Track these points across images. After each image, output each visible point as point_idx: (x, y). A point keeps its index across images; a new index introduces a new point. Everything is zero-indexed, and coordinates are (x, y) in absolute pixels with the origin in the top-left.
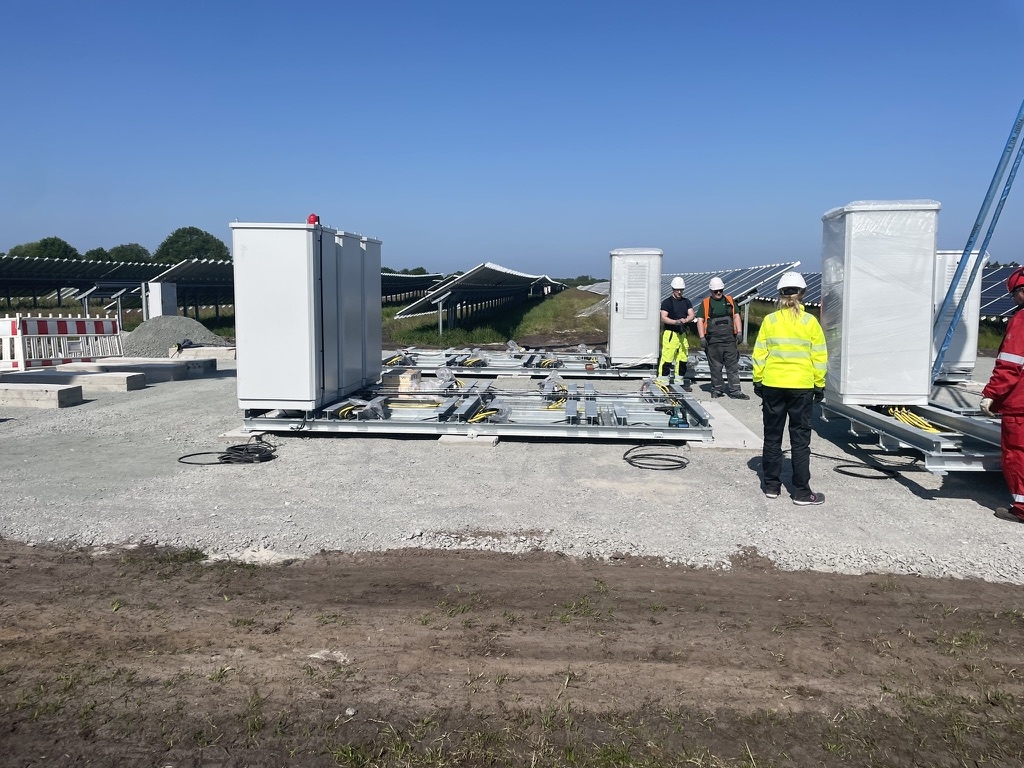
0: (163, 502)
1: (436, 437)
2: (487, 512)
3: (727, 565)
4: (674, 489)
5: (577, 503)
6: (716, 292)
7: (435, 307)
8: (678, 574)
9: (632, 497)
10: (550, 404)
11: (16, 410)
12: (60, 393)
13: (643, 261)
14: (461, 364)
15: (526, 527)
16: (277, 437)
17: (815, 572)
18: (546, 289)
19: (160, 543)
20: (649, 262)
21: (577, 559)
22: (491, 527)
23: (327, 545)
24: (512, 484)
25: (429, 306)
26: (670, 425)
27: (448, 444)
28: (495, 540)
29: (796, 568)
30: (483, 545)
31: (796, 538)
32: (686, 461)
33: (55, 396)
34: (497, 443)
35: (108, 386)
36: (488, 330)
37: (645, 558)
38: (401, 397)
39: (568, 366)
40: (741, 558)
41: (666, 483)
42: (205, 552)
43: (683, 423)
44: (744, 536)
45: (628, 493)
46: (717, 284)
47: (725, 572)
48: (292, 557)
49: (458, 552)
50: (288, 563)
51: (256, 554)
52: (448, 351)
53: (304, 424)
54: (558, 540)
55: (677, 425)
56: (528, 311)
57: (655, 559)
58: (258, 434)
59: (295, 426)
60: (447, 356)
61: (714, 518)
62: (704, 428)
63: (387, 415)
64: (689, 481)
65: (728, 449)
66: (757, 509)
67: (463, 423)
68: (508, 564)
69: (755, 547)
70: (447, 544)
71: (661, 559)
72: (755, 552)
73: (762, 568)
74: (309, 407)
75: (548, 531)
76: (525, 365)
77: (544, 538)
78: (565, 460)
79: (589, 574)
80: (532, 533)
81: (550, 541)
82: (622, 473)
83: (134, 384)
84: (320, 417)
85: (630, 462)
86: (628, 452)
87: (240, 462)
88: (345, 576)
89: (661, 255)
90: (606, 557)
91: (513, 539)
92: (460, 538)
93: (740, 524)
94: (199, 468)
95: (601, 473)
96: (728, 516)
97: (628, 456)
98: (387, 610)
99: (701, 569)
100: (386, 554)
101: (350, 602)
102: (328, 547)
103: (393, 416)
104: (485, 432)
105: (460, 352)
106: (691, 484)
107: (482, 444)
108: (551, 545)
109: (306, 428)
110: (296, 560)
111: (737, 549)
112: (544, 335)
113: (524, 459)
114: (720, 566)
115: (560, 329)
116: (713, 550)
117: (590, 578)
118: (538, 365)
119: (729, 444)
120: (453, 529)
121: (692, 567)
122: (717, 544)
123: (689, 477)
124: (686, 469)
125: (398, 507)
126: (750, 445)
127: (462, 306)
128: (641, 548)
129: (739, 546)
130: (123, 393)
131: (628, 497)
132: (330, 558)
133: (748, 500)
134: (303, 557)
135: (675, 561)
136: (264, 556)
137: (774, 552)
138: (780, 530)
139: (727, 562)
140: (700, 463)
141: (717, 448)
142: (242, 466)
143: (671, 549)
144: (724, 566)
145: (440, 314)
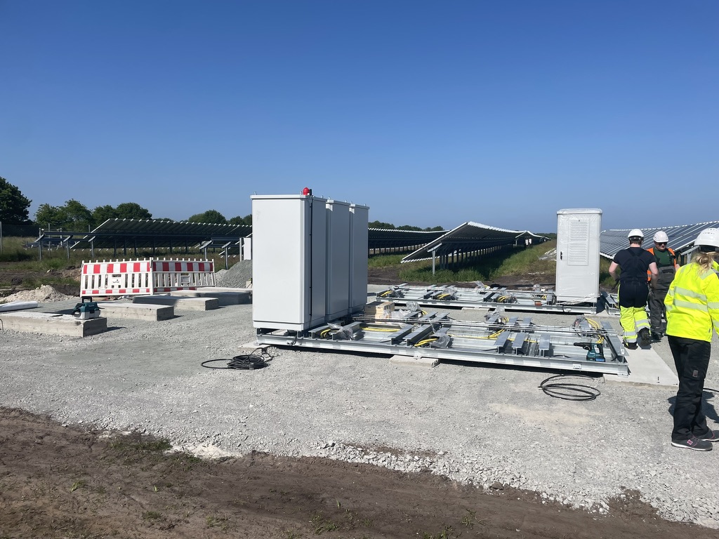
0: (171, 397)
1: (390, 356)
2: (399, 428)
3: (605, 509)
4: (576, 420)
5: (480, 427)
6: (660, 244)
7: (430, 255)
8: (551, 512)
9: (533, 425)
10: (492, 333)
11: (132, 321)
12: (159, 311)
13: (584, 218)
14: (435, 298)
15: (424, 447)
16: (278, 349)
17: (697, 526)
18: (527, 241)
19: (147, 433)
20: (590, 220)
21: (459, 484)
22: (394, 443)
23: (260, 446)
24: (433, 402)
25: (425, 254)
26: (588, 358)
27: (397, 363)
28: (393, 457)
29: (679, 519)
30: (382, 461)
31: (685, 485)
32: (596, 393)
33: (155, 313)
34: (437, 364)
35: (194, 307)
36: (470, 272)
37: (523, 491)
38: (377, 323)
39: (520, 301)
40: (622, 501)
41: (570, 413)
42: (171, 444)
43: (599, 358)
44: (631, 477)
45: (532, 422)
46: (661, 237)
47: (602, 516)
48: (229, 455)
49: (357, 465)
50: (224, 459)
51: (205, 449)
52: (429, 288)
53: (296, 340)
54: (446, 463)
55: (594, 359)
56: (509, 258)
57: (532, 494)
58: (264, 346)
59: (290, 342)
60: (428, 291)
61: (606, 454)
62: (620, 363)
63: (360, 336)
64: (595, 413)
65: (641, 384)
66: (652, 449)
67: (410, 346)
68: (396, 482)
69: (638, 492)
70: (351, 457)
71: (538, 494)
72: (638, 497)
73: (641, 516)
74: (300, 328)
75: (441, 453)
76: (485, 300)
77: (435, 460)
78: (487, 384)
79: (465, 503)
80: (427, 453)
81: (439, 464)
82: (533, 400)
83: (210, 306)
84: (308, 337)
85: (544, 389)
86: (547, 380)
87: (240, 368)
88: (255, 478)
89: (600, 214)
90: (486, 486)
91: (409, 457)
92: (365, 451)
93: (630, 464)
94: (211, 371)
95: (514, 399)
96: (620, 455)
97: (545, 385)
98: (268, 519)
99: (577, 509)
100: (299, 460)
101: (245, 506)
102: (260, 448)
103: (366, 337)
104: (428, 355)
105: (437, 288)
106: (594, 417)
107: (423, 364)
108: (439, 469)
109: (297, 344)
110: (232, 458)
111: (619, 491)
112: (518, 276)
113: (453, 380)
114: (597, 509)
115: (532, 271)
116: (595, 490)
117: (463, 507)
118: (496, 300)
119: (644, 379)
120: (362, 442)
121: (568, 506)
122: (601, 484)
123: (595, 410)
124: (595, 401)
125: (331, 416)
126: (664, 382)
127: (457, 253)
128: (523, 480)
129: (623, 488)
130: (202, 312)
131: (529, 424)
132: (257, 458)
133: (647, 438)
134: (238, 455)
135: (552, 499)
136: (210, 452)
137: (658, 499)
138: (669, 475)
139: (605, 505)
140: (611, 395)
141: (631, 383)
142: (241, 371)
143: (552, 485)
144: (601, 510)
145: (434, 260)
